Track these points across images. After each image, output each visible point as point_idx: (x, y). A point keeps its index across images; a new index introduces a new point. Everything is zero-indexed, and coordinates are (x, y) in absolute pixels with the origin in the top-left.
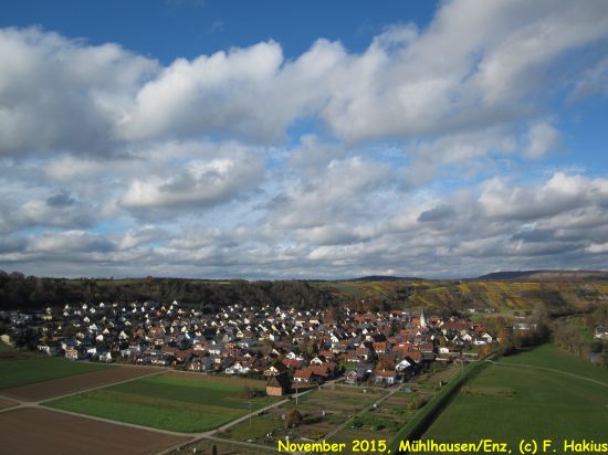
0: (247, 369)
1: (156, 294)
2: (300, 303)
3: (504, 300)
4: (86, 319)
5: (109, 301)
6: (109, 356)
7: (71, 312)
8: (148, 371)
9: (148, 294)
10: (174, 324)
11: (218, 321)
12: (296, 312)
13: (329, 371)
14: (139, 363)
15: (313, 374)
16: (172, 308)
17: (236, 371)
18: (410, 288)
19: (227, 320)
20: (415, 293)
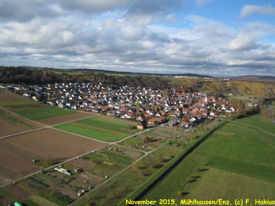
0: (130, 117)
1: (92, 79)
2: (154, 86)
3: (246, 90)
4: (64, 90)
5: (73, 82)
6: (75, 107)
7: (58, 86)
8: (91, 115)
9: (89, 80)
10: (100, 93)
11: (118, 93)
12: (152, 90)
13: (162, 120)
14: (87, 111)
15: (156, 121)
16: (99, 86)
17: (125, 117)
18: (204, 82)
19: (122, 92)
20: (205, 84)
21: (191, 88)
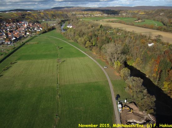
20: (27, 15)
21: (17, 20)
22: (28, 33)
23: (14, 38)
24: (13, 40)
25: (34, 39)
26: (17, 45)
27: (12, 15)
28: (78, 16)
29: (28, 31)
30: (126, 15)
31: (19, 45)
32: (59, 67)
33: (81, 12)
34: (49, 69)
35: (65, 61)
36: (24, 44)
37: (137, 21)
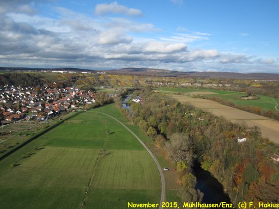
2: (24, 83)
3: (117, 83)
12: (21, 88)
13: (20, 116)
18: (78, 77)
20: (80, 78)
21: (64, 84)
22: (73, 106)
23: (52, 112)
24: (50, 115)
25: (79, 115)
26: (53, 122)
27: (59, 76)
28: (154, 84)
29: (74, 103)
30: (231, 86)
31: (55, 123)
32: (100, 161)
33: (160, 79)
34: (84, 163)
35: (110, 153)
36: (62, 122)
37: (246, 98)
